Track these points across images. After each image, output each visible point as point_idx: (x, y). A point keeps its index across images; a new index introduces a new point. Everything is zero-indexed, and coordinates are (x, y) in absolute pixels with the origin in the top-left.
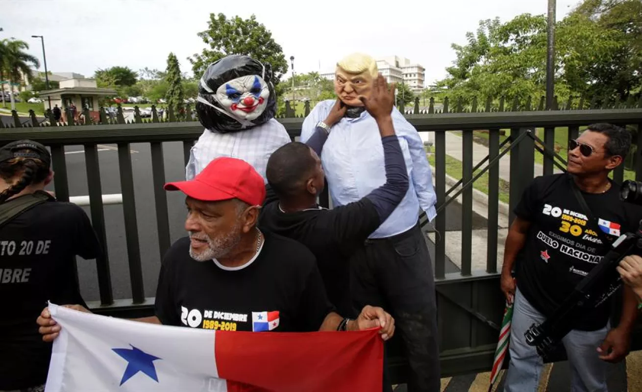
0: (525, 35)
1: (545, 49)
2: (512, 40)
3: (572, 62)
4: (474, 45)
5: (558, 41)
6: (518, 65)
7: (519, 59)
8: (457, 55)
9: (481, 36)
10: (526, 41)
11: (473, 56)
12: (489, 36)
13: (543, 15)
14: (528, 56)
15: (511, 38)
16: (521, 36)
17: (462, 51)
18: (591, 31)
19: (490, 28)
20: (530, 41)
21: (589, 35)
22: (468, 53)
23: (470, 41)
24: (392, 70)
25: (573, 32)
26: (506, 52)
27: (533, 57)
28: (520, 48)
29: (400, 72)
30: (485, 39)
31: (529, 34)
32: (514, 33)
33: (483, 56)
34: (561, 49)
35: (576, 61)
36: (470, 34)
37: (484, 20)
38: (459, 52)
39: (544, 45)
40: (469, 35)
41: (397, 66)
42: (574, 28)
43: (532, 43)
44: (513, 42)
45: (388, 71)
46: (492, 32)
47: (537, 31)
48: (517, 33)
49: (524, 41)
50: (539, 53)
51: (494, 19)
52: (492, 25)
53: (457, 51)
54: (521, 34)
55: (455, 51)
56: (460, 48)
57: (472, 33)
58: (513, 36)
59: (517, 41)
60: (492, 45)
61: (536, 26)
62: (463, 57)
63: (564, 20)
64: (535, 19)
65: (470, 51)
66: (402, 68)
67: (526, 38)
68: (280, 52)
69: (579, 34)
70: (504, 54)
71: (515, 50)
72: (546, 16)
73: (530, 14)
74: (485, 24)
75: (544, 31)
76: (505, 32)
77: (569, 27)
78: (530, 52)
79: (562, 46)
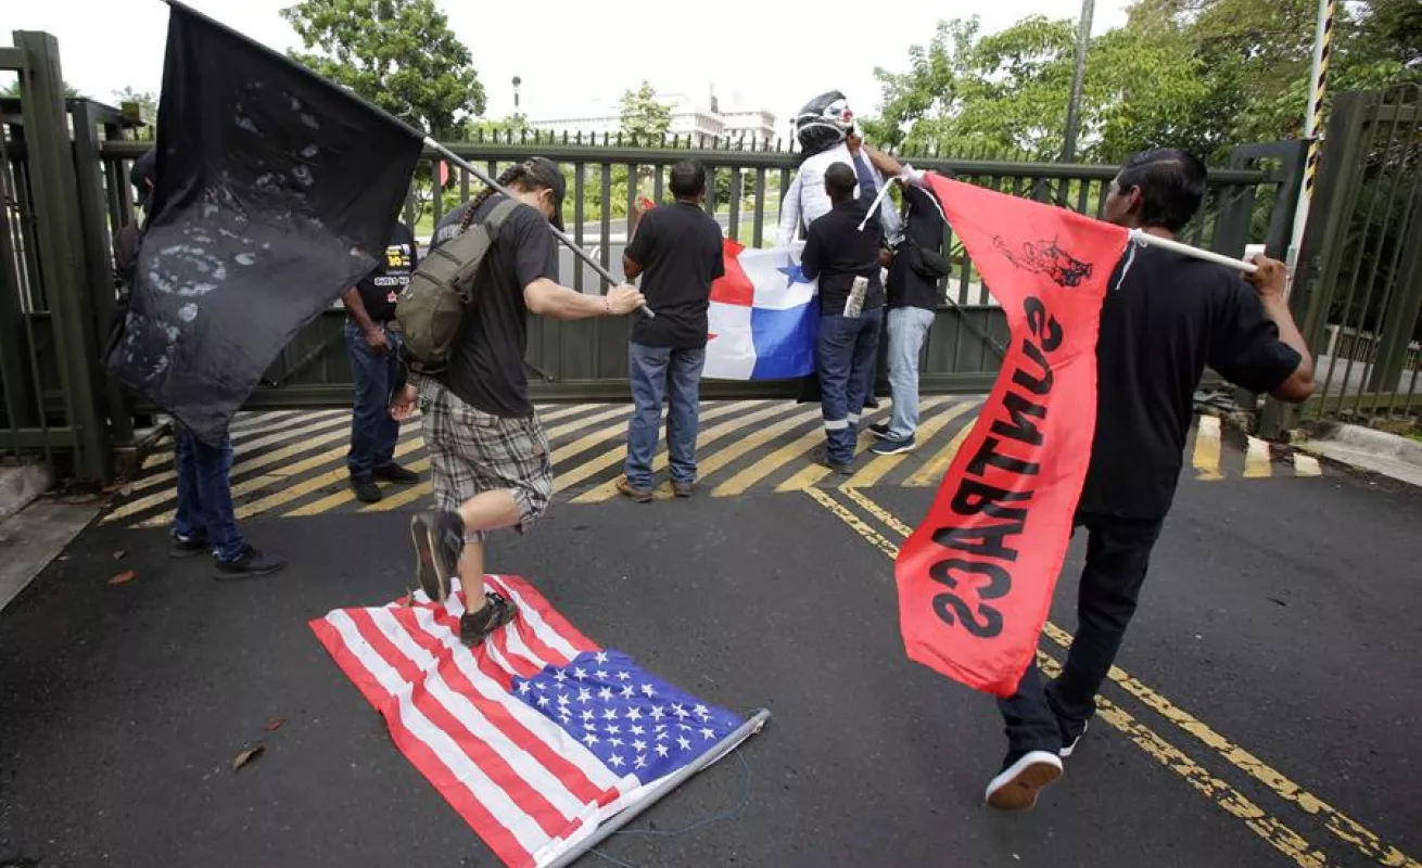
0: (1031, 60)
1: (1065, 92)
2: (1005, 68)
3: (1113, 120)
4: (920, 74)
5: (1093, 76)
6: (1013, 121)
7: (1016, 109)
8: (884, 92)
9: (938, 53)
10: (1031, 73)
11: (916, 99)
12: (955, 55)
13: (1070, 21)
14: (1034, 104)
15: (1003, 64)
16: (1024, 62)
17: (894, 85)
18: (1156, 61)
19: (958, 36)
20: (1038, 72)
21: (1152, 69)
22: (907, 89)
23: (916, 64)
24: (700, 118)
25: (1122, 60)
26: (992, 93)
27: (1041, 106)
28: (1018, 87)
29: (720, 125)
30: (946, 61)
31: (1040, 59)
32: (1012, 56)
33: (937, 99)
34: (1095, 92)
35: (1121, 119)
36: (917, 49)
37: (948, 20)
38: (889, 85)
39: (1064, 83)
40: (915, 51)
41: (714, 109)
42: (1125, 51)
43: (1043, 78)
44: (1007, 73)
45: (693, 119)
46: (961, 48)
47: (1056, 53)
48: (1017, 56)
49: (1027, 71)
50: (1054, 98)
51: (970, 19)
52: (963, 31)
53: (885, 83)
54: (1025, 59)
55: (881, 83)
56: (891, 79)
57: (921, 48)
58: (1007, 61)
59: (1013, 70)
60: (958, 75)
61: (1055, 42)
62: (897, 97)
63: (1109, 34)
64: (1055, 28)
65: (910, 86)
66: (724, 115)
67: (1031, 67)
68: (468, 65)
69: (1133, 65)
70: (987, 98)
71: (1008, 90)
72: (1076, 22)
73: (1045, 18)
74: (948, 29)
75: (1069, 55)
76: (992, 52)
77: (1117, 51)
78: (1037, 97)
79: (1099, 88)
